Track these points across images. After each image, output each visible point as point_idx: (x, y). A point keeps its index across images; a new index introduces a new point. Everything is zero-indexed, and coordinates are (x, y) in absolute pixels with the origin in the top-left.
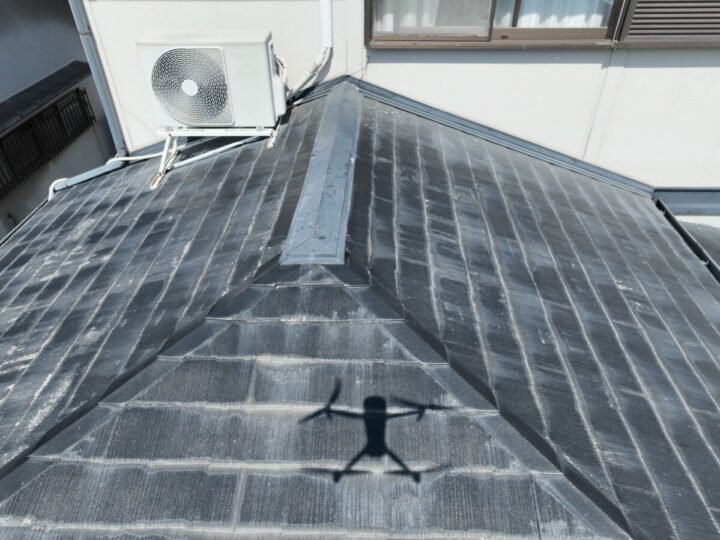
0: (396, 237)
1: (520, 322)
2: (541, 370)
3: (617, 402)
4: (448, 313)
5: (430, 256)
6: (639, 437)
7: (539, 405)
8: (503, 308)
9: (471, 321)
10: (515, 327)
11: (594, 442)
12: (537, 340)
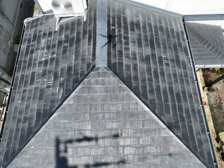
0: (117, 55)
1: (140, 72)
2: (142, 83)
3: (154, 87)
4: (127, 74)
5: (124, 59)
6: (156, 93)
7: (140, 90)
8: (137, 70)
9: (131, 74)
10: (139, 74)
11: (148, 95)
12: (143, 76)
